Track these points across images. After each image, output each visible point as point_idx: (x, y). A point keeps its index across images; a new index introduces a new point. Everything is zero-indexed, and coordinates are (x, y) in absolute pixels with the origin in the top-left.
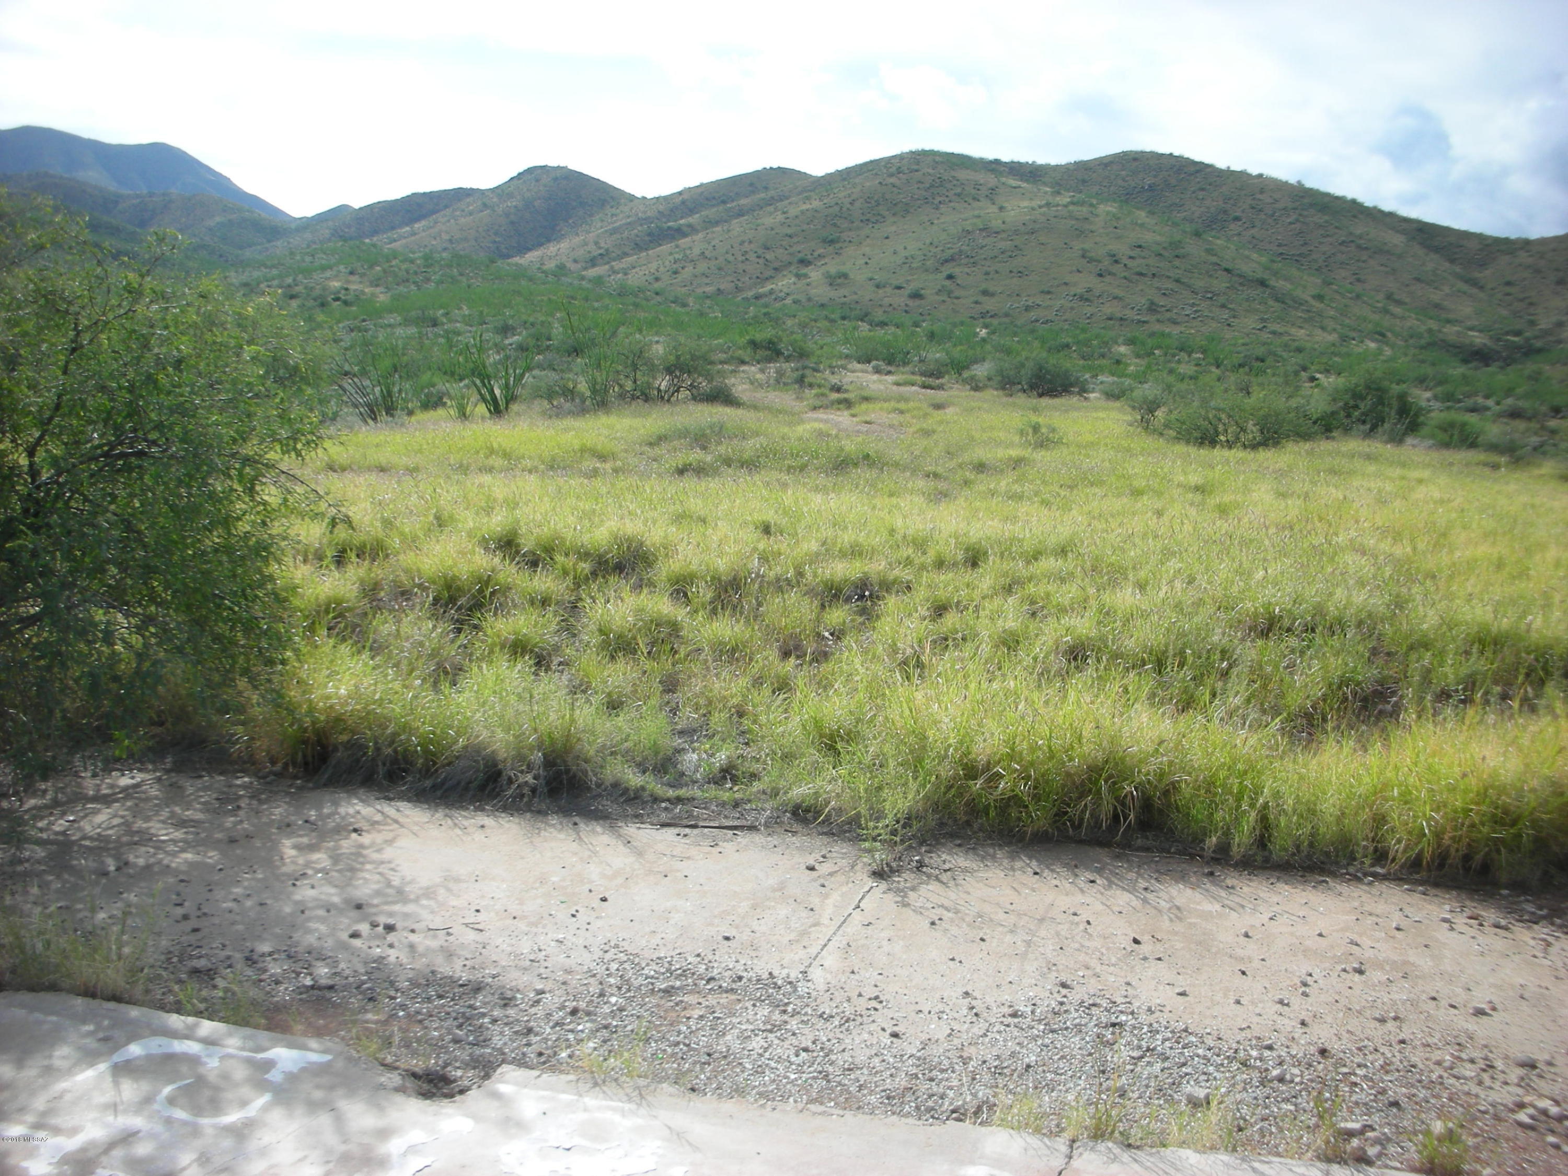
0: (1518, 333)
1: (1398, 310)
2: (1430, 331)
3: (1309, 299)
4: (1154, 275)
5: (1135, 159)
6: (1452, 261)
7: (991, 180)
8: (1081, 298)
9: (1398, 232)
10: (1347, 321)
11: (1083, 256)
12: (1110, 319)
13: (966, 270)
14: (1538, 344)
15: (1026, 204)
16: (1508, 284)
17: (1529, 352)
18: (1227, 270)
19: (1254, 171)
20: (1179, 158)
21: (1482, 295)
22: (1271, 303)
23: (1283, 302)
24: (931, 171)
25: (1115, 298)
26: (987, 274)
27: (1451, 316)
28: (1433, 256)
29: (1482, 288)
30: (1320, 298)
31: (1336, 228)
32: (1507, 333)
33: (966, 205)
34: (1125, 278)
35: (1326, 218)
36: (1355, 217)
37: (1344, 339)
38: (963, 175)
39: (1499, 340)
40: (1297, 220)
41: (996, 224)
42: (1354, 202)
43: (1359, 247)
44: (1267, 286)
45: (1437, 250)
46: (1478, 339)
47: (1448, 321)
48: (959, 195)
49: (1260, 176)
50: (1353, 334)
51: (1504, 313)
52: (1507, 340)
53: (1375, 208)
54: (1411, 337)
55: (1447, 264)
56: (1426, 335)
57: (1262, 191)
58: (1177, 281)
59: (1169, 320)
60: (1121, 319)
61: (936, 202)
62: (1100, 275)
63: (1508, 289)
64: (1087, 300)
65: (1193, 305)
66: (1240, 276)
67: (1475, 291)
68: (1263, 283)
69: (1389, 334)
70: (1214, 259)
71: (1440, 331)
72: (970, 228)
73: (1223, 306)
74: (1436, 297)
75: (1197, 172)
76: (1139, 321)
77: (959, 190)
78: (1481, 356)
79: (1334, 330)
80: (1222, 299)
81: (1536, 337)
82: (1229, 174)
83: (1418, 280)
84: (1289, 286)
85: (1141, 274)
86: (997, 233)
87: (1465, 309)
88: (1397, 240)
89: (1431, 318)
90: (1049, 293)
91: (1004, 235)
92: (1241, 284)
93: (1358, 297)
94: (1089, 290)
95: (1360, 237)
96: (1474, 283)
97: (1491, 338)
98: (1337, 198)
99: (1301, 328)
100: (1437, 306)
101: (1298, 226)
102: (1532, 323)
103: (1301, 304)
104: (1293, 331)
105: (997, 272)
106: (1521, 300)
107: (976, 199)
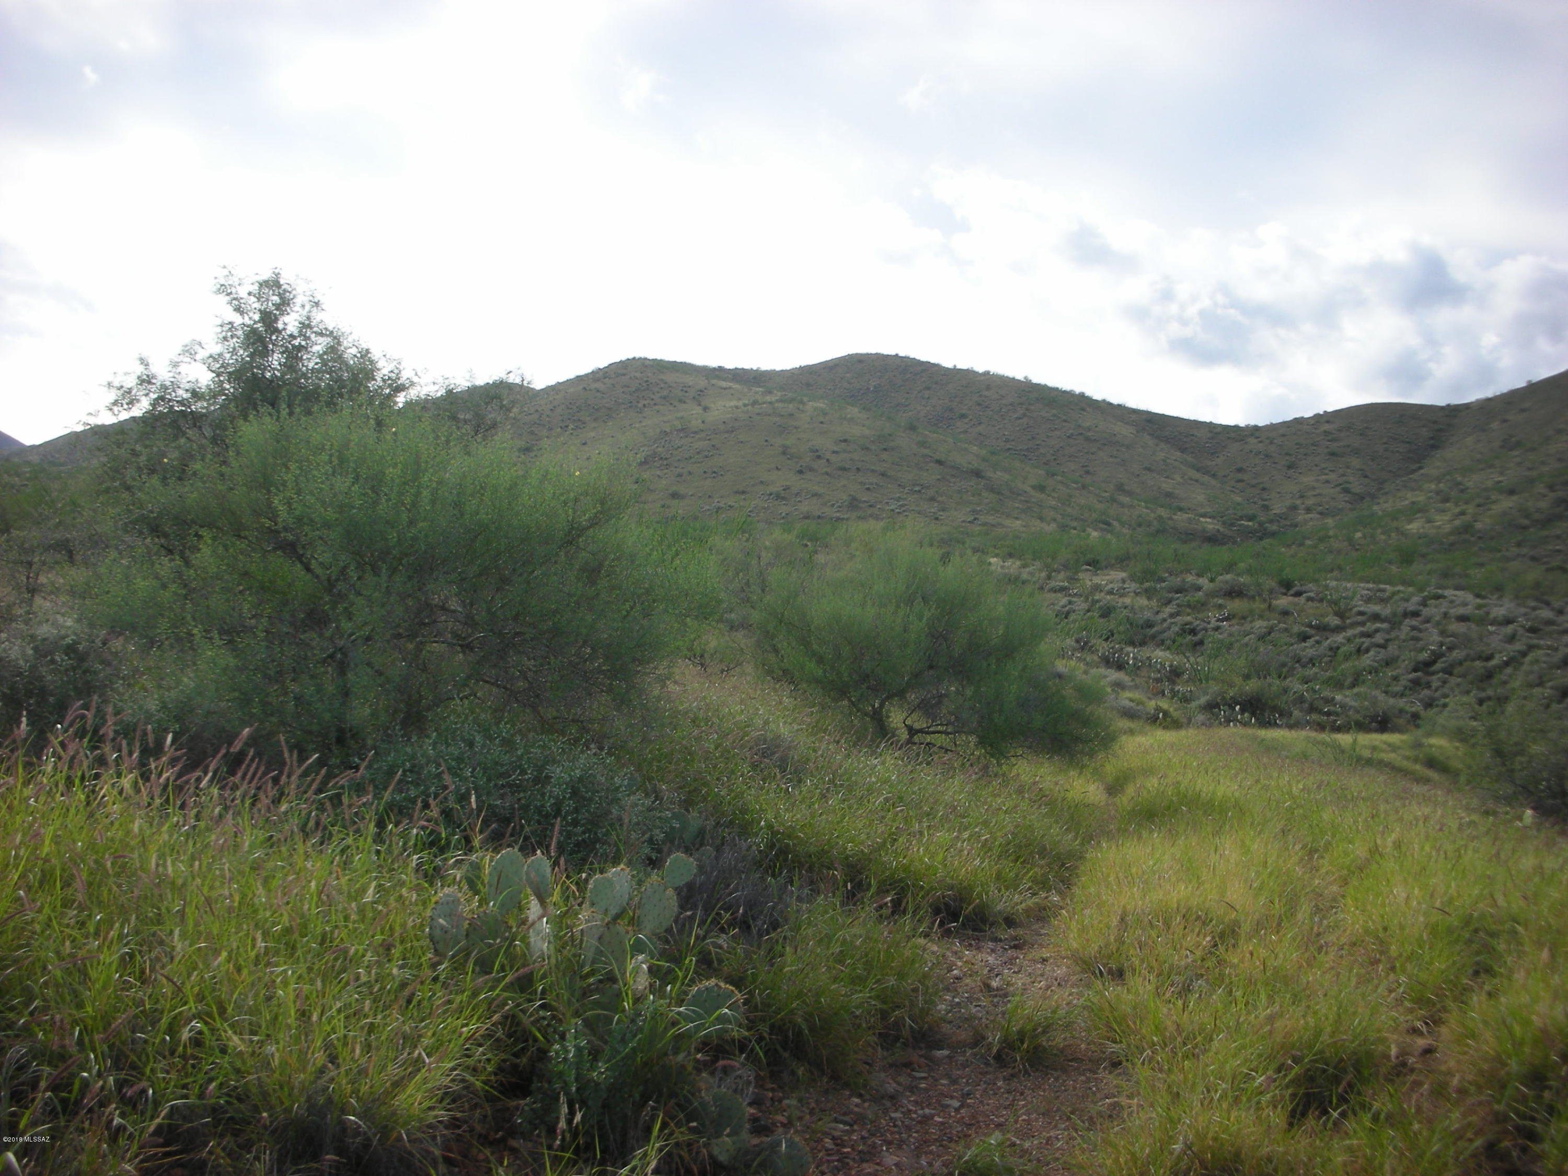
0: (1251, 518)
1: (1126, 500)
2: (1160, 518)
3: (1029, 489)
4: (858, 469)
5: (860, 361)
6: (1183, 450)
7: (702, 383)
8: (778, 497)
9: (1127, 423)
10: (1069, 510)
11: (784, 453)
12: (806, 518)
13: (658, 473)
14: (1274, 527)
15: (734, 403)
16: (1240, 470)
17: (1262, 534)
18: (939, 462)
20: (906, 359)
21: (1213, 482)
22: (985, 494)
23: (999, 493)
24: (638, 375)
25: (813, 496)
26: (680, 475)
27: (1182, 505)
28: (1163, 445)
29: (1214, 476)
30: (1041, 488)
31: (1065, 421)
32: (1241, 518)
33: (671, 408)
34: (827, 473)
35: (1054, 411)
36: (1083, 410)
37: (1064, 528)
38: (670, 378)
39: (1232, 525)
40: (1024, 415)
41: (696, 424)
42: (1082, 395)
43: (1087, 439)
44: (982, 477)
45: (1167, 440)
46: (1210, 525)
47: (1181, 509)
48: (665, 398)
49: (987, 373)
50: (1075, 524)
51: (1238, 499)
52: (1241, 525)
53: (1104, 401)
54: (1140, 525)
55: (1179, 454)
56: (1155, 523)
57: (988, 388)
58: (883, 474)
59: (871, 516)
60: (819, 517)
61: (640, 405)
62: (801, 472)
63: (1240, 476)
64: (783, 498)
65: (899, 499)
66: (953, 467)
67: (1206, 478)
68: (977, 474)
69: (1115, 523)
70: (926, 451)
71: (1170, 519)
72: (668, 430)
73: (932, 499)
74: (1167, 486)
75: (923, 371)
76: (838, 519)
77: (665, 393)
78: (1213, 539)
79: (1055, 520)
80: (931, 492)
81: (1271, 521)
82: (955, 373)
83: (1149, 469)
84: (1007, 477)
85: (844, 469)
86: (696, 433)
87: (1198, 496)
88: (1125, 431)
89: (1162, 506)
90: (743, 492)
91: (703, 435)
92: (953, 476)
93: (1084, 487)
94: (787, 488)
95: (1089, 429)
96: (1206, 471)
97: (1224, 523)
98: (1065, 392)
99: (1017, 518)
100: (1169, 495)
101: (1025, 420)
102: (1266, 508)
103: (1019, 495)
104: (1008, 522)
105: (690, 473)
106: (1253, 486)
107: (682, 401)
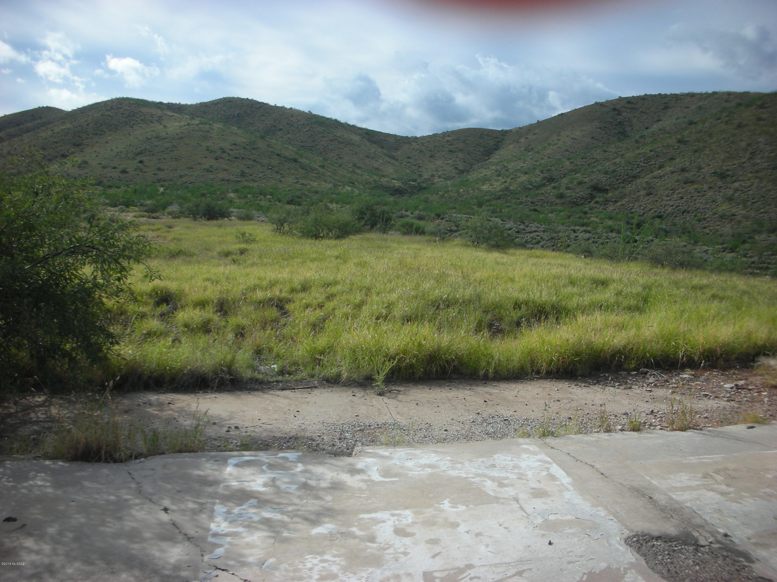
0: (415, 181)
1: (359, 172)
2: (375, 181)
3: (318, 167)
4: (243, 158)
5: (230, 101)
6: (382, 148)
7: (159, 113)
8: (208, 171)
9: (357, 134)
10: (336, 178)
11: (208, 150)
12: (223, 180)
13: (150, 158)
14: (424, 185)
15: (177, 124)
16: (409, 158)
17: (420, 189)
18: (278, 155)
19: (288, 107)
20: (252, 101)
21: (397, 163)
22: (300, 170)
23: (306, 170)
24: (128, 108)
25: (224, 170)
26: (160, 160)
27: (384, 174)
28: (373, 145)
29: (396, 160)
30: (323, 167)
31: (329, 133)
32: (410, 181)
33: (147, 125)
34: (229, 160)
35: (323, 128)
36: (337, 128)
37: (335, 186)
38: (144, 110)
39: (406, 184)
40: (309, 130)
41: (163, 134)
42: (336, 120)
43: (339, 142)
44: (297, 162)
45: (375, 143)
46: (397, 184)
47: (383, 176)
48: (143, 120)
49: (291, 109)
50: (340, 184)
51: (408, 171)
52: (410, 184)
53: (346, 123)
54: (367, 184)
55: (380, 149)
56: (373, 183)
57: (292, 116)
58: (254, 161)
59: (251, 180)
60: (228, 180)
61: (131, 124)
62: (216, 159)
63: (408, 160)
64: (210, 171)
65: (263, 172)
66: (284, 157)
67: (394, 161)
68: (295, 161)
69: (356, 183)
70: (272, 150)
71: (379, 181)
72: (149, 137)
73: (277, 172)
74: (376, 165)
75: (260, 107)
76: (237, 181)
77: (143, 118)
78: (398, 192)
79: (331, 182)
80: (276, 169)
81: (423, 182)
82: (276, 108)
83: (368, 157)
84: (308, 162)
85: (236, 158)
86: (164, 139)
87: (390, 170)
88: (356, 138)
89: (375, 175)
90: (191, 168)
91: (167, 140)
92: (285, 161)
93: (340, 166)
94: (211, 167)
95: (340, 137)
96: (393, 158)
97: (403, 183)
98: (328, 119)
99: (315, 181)
100: (377, 169)
101: (310, 132)
102: (421, 176)
103: (314, 170)
104: (311, 183)
105: (164, 159)
106: (415, 165)
107: (152, 122)
